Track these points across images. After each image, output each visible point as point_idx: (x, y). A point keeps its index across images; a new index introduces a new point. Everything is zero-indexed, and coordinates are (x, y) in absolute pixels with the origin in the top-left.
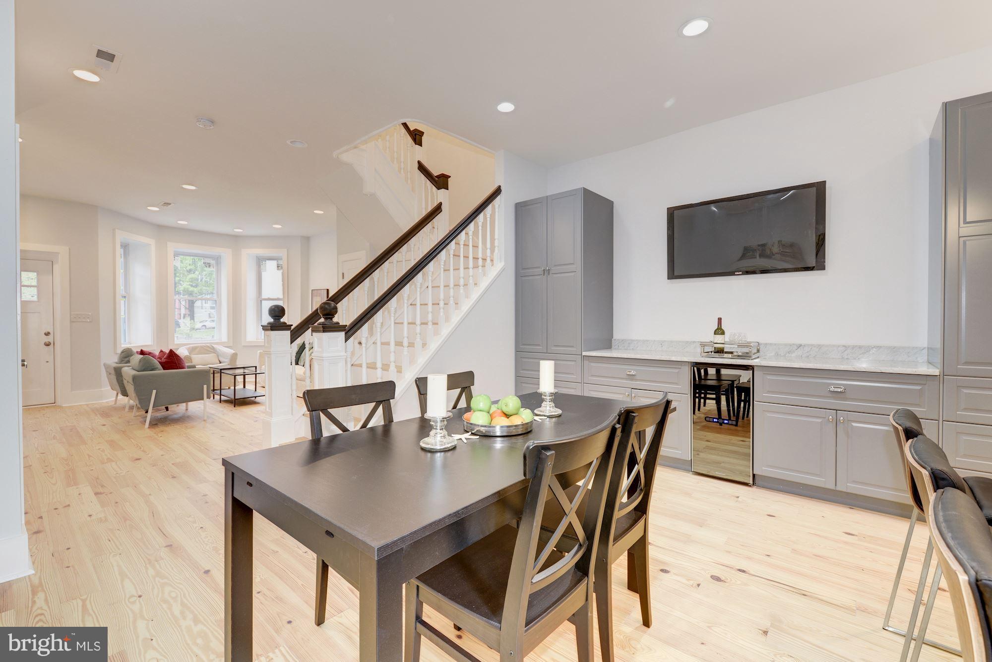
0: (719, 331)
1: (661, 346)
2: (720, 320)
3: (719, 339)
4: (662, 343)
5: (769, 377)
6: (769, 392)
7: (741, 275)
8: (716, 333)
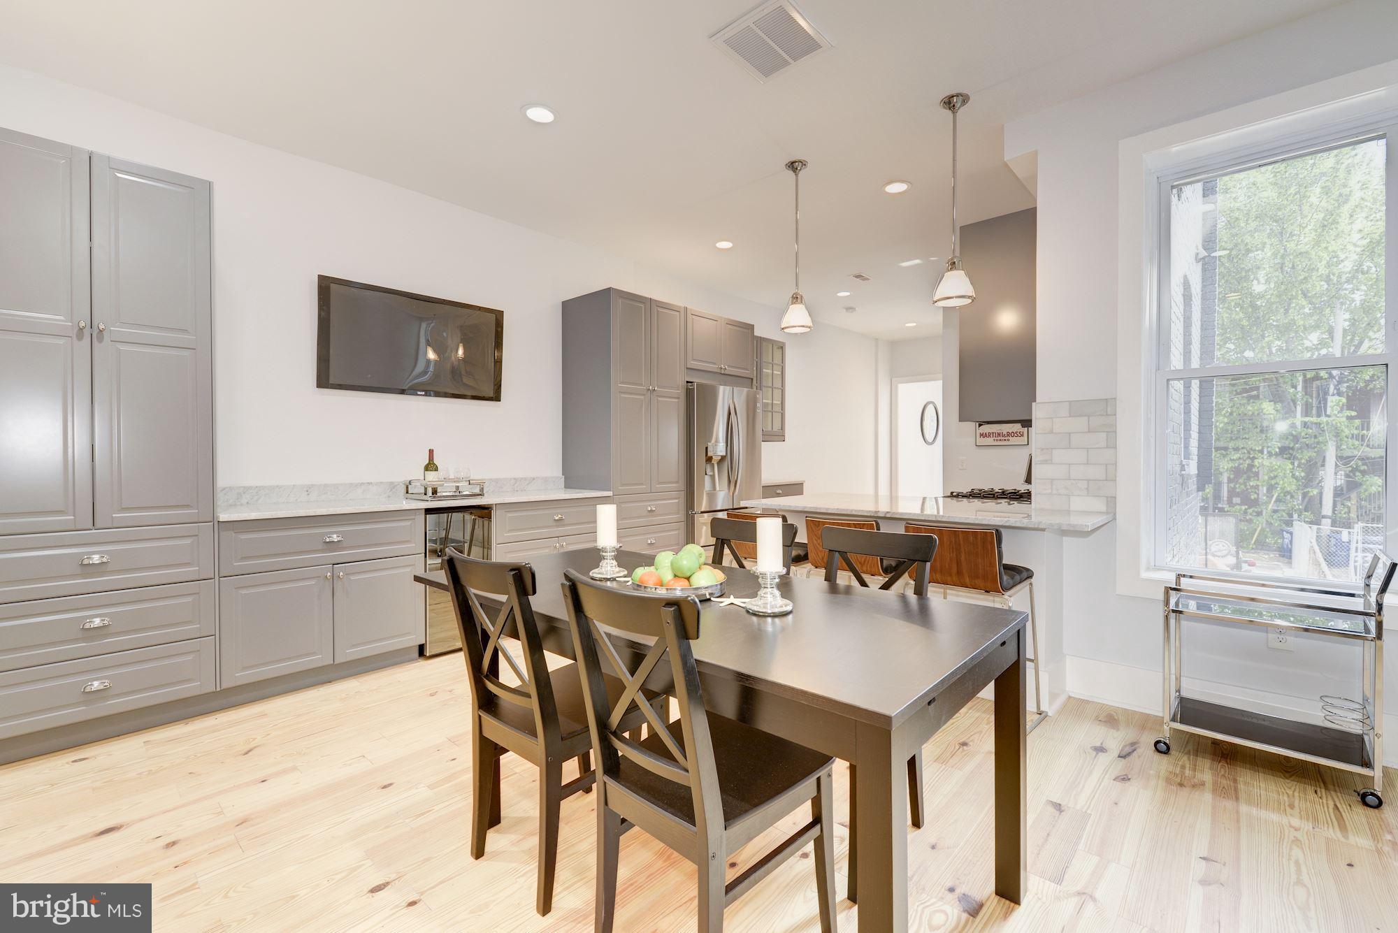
0: (431, 466)
1: (306, 493)
2: (431, 452)
3: (431, 476)
4: (308, 489)
5: (509, 515)
6: (510, 531)
7: (423, 395)
8: (427, 468)
